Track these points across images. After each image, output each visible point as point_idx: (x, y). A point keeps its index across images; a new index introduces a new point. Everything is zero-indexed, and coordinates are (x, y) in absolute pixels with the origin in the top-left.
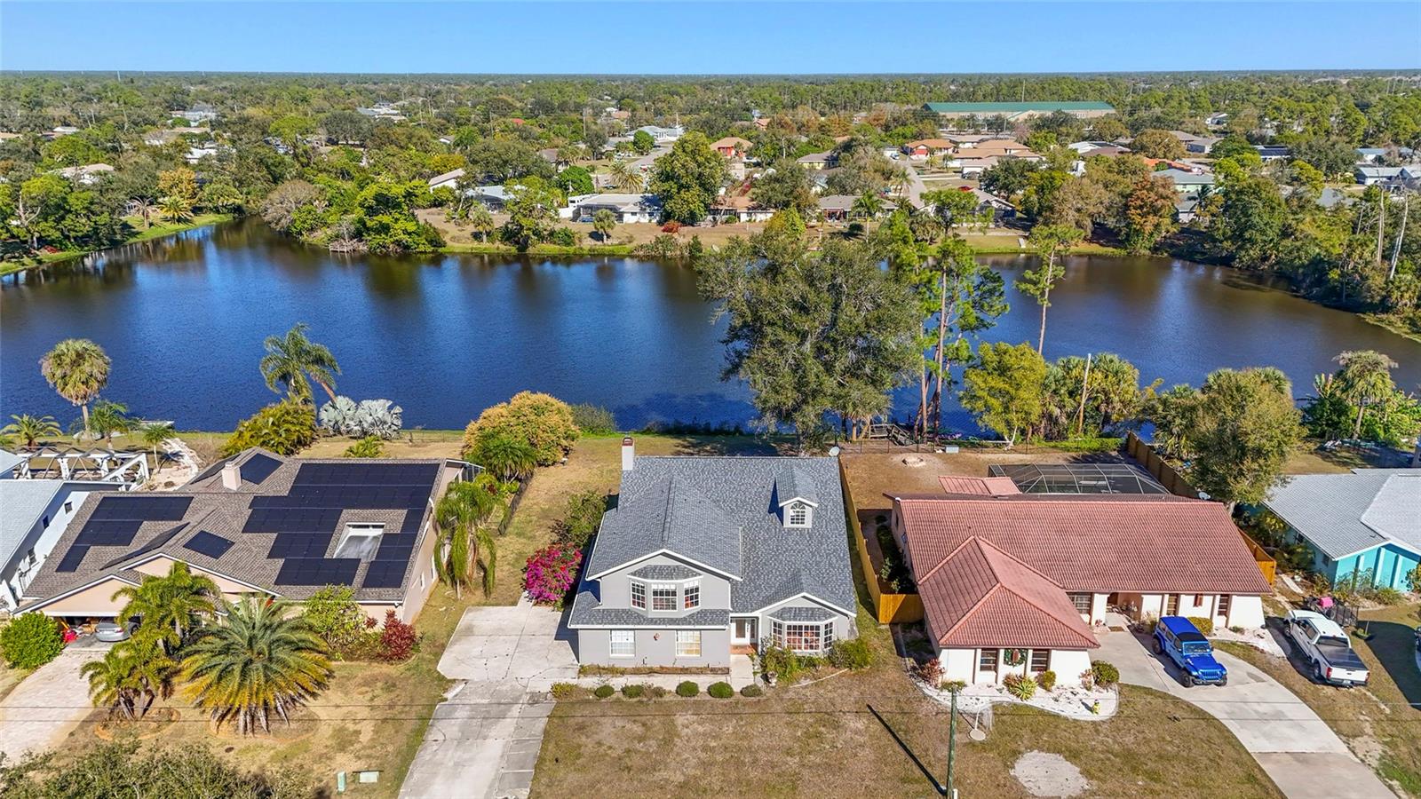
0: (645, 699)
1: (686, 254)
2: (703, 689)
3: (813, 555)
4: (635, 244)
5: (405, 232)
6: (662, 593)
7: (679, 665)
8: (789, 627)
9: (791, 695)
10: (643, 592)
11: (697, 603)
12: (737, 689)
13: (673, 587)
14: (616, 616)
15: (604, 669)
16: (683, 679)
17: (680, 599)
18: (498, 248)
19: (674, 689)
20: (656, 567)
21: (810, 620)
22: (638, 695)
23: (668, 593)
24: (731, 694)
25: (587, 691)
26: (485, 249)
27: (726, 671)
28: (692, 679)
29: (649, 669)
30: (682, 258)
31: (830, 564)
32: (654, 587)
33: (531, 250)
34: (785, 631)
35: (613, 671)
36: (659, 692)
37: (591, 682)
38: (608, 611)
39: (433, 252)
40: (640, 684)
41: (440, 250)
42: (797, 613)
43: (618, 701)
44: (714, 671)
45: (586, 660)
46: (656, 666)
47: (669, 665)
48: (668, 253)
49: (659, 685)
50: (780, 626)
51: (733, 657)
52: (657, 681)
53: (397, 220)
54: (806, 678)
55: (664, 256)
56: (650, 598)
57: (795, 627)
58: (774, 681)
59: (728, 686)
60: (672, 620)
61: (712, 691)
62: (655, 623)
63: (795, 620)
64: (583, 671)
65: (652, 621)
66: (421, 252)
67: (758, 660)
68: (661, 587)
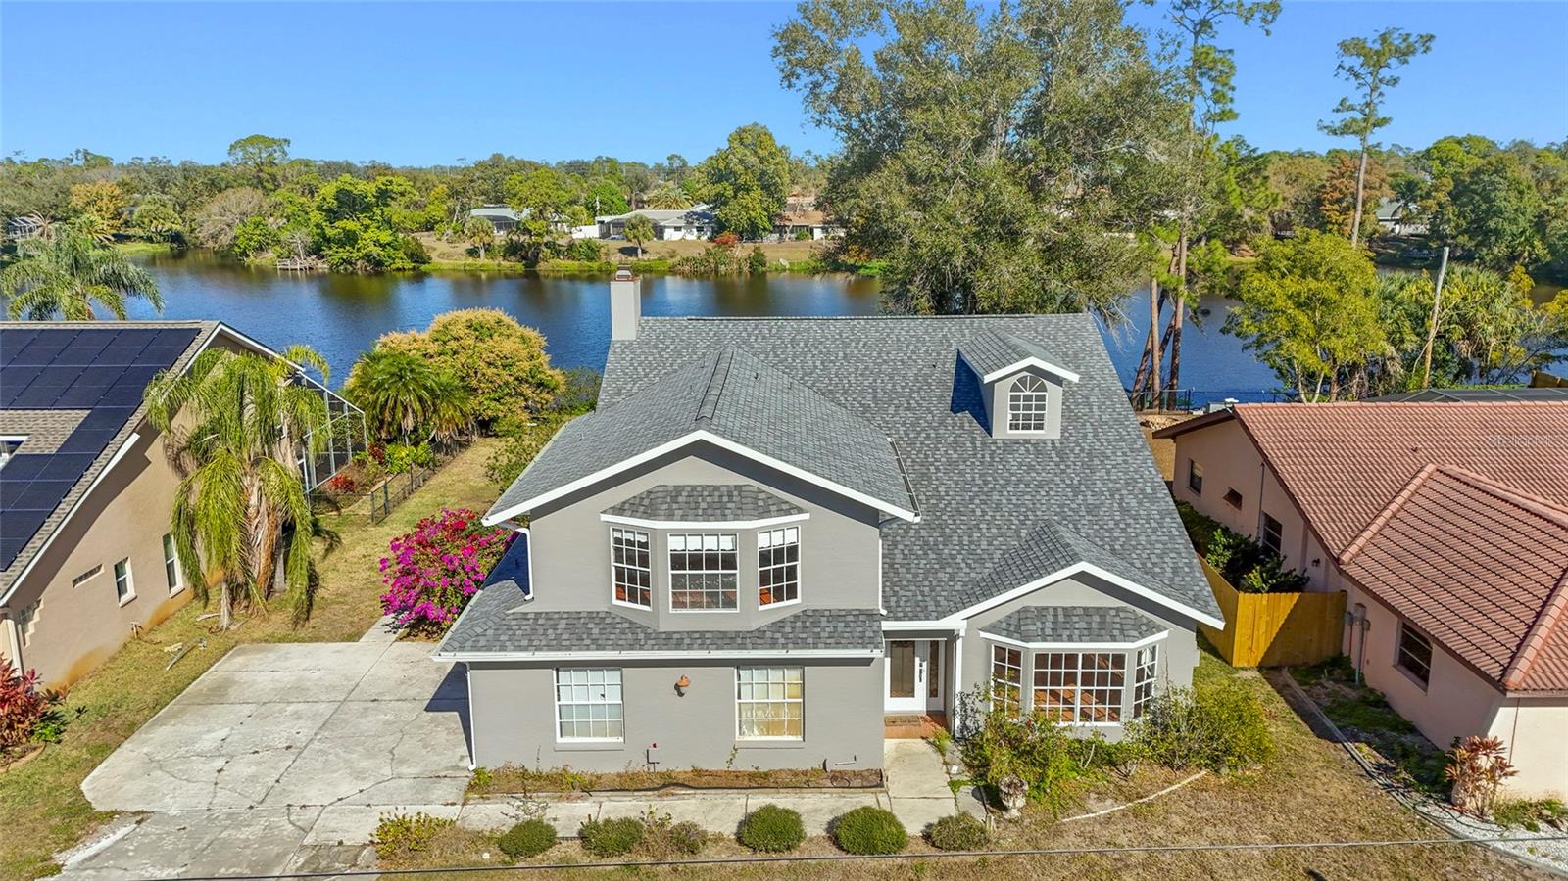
0: (646, 859)
1: (746, 269)
2: (814, 828)
3: (1076, 492)
4: (678, 259)
5: (377, 243)
6: (696, 561)
7: (743, 765)
8: (1041, 659)
9: (1071, 842)
10: (644, 561)
11: (792, 592)
12: (914, 828)
13: (726, 544)
14: (571, 627)
15: (538, 777)
16: (757, 801)
17: (747, 576)
18: (499, 265)
19: (729, 829)
20: (678, 490)
21: (1099, 638)
22: (625, 847)
23: (712, 560)
24: (899, 841)
25: (478, 839)
26: (483, 266)
27: (876, 780)
28: (783, 801)
29: (662, 775)
30: (740, 273)
31: (1124, 511)
32: (676, 544)
33: (542, 267)
34: (1029, 669)
35: (563, 784)
36: (687, 840)
37: (496, 814)
38: (548, 616)
39: (413, 269)
40: (634, 816)
41: (423, 268)
42: (1062, 621)
43: (565, 865)
44: (840, 780)
45: (492, 756)
46: (681, 767)
47: (719, 765)
48: (722, 268)
49: (688, 818)
50: (1015, 657)
51: (889, 744)
52: (683, 809)
53: (367, 227)
54: (1101, 796)
55: (717, 272)
56: (662, 575)
57: (1056, 659)
58: (1016, 803)
59: (887, 818)
60: (723, 635)
61: (842, 833)
62: (678, 646)
63: (1058, 638)
64: (481, 786)
65: (670, 640)
66: (398, 270)
67: (955, 752)
68: (694, 544)
